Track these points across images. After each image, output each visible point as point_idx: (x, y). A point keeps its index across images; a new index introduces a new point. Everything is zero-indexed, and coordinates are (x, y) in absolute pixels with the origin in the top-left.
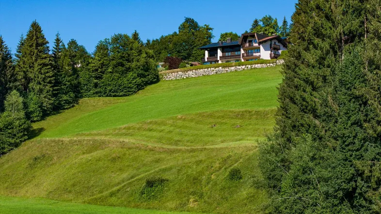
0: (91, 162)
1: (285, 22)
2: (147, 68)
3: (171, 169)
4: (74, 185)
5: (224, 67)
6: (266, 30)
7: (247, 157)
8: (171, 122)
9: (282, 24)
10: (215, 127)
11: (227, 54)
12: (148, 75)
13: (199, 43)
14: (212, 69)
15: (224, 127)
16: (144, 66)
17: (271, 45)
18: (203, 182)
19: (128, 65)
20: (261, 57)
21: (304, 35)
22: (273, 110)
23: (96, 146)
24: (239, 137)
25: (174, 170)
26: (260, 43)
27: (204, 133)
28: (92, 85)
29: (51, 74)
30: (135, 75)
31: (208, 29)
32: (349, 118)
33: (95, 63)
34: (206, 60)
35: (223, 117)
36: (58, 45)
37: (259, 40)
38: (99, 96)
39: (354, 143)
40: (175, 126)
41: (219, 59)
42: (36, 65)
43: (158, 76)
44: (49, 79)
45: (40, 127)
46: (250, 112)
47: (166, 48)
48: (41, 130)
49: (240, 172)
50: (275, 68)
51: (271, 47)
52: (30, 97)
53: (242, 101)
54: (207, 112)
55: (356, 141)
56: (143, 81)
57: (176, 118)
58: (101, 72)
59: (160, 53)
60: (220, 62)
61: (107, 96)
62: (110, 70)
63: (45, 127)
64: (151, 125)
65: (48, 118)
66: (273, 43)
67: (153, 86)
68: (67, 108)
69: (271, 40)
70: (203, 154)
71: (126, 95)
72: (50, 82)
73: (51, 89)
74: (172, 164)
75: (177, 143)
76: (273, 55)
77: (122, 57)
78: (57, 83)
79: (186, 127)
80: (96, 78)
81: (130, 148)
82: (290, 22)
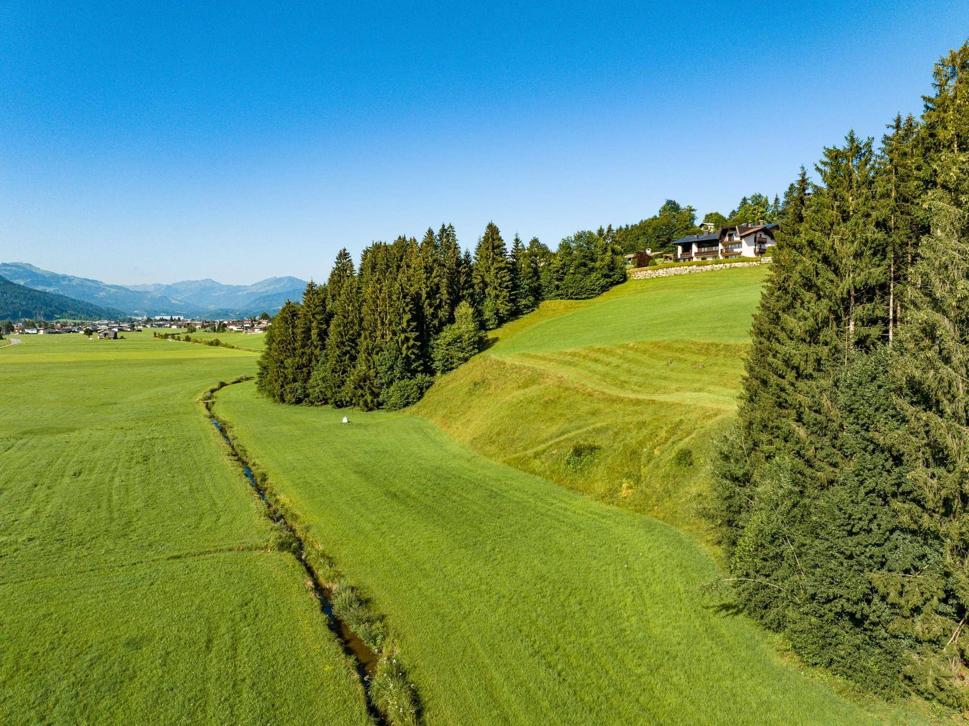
0: (522, 404)
1: (777, 199)
2: (612, 267)
3: (607, 429)
4: (498, 434)
5: (699, 265)
6: (755, 210)
7: (702, 431)
8: (620, 351)
9: (773, 202)
10: (671, 365)
11: (703, 250)
12: (614, 275)
13: (680, 227)
14: (685, 267)
15: (683, 366)
16: (608, 266)
17: (755, 238)
18: (643, 459)
19: (591, 265)
20: (743, 254)
21: (786, 285)
22: (747, 344)
23: (534, 378)
24: (698, 385)
25: (610, 432)
26: (742, 237)
27: (657, 373)
28: (553, 286)
29: (507, 278)
30: (599, 276)
31: (691, 210)
32: (862, 483)
33: (557, 263)
34: (679, 257)
35: (683, 350)
36: (517, 246)
37: (740, 233)
38: (561, 299)
39: (869, 531)
40: (625, 359)
41: (693, 255)
42: (492, 269)
43: (625, 275)
44: (506, 284)
45: (495, 337)
46: (717, 346)
47: (644, 233)
48: (496, 340)
49: (691, 455)
50: (759, 267)
51: (755, 241)
52: (485, 303)
53: (710, 325)
54: (664, 341)
55: (874, 526)
56: (607, 282)
57: (627, 347)
58: (562, 273)
59: (638, 239)
60: (695, 259)
61: (569, 299)
62: (571, 271)
63: (500, 337)
64: (598, 354)
65: (505, 325)
66: (758, 236)
67: (619, 286)
68: (527, 313)
69: (756, 232)
70: (650, 409)
71: (589, 298)
72: (507, 287)
73: (508, 294)
74: (609, 421)
75: (622, 385)
76: (757, 250)
77: (585, 257)
78: (515, 287)
79: (638, 362)
80: (558, 280)
81: (567, 389)
82: (782, 199)
